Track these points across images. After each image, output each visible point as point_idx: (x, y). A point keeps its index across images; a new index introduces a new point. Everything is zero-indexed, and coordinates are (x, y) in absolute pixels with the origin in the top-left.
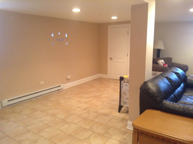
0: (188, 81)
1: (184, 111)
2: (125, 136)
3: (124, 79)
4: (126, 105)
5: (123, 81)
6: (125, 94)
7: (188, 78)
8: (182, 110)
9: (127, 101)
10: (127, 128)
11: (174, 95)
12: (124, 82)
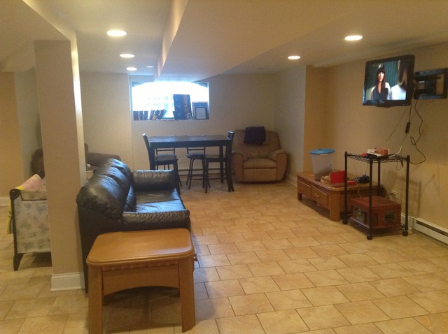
0: (136, 180)
1: (159, 220)
2: (55, 304)
3: (20, 194)
4: (31, 251)
5: (19, 198)
6: (28, 226)
7: (135, 175)
8: (156, 220)
9: (33, 239)
10: (52, 290)
11: (128, 204)
12: (23, 200)
